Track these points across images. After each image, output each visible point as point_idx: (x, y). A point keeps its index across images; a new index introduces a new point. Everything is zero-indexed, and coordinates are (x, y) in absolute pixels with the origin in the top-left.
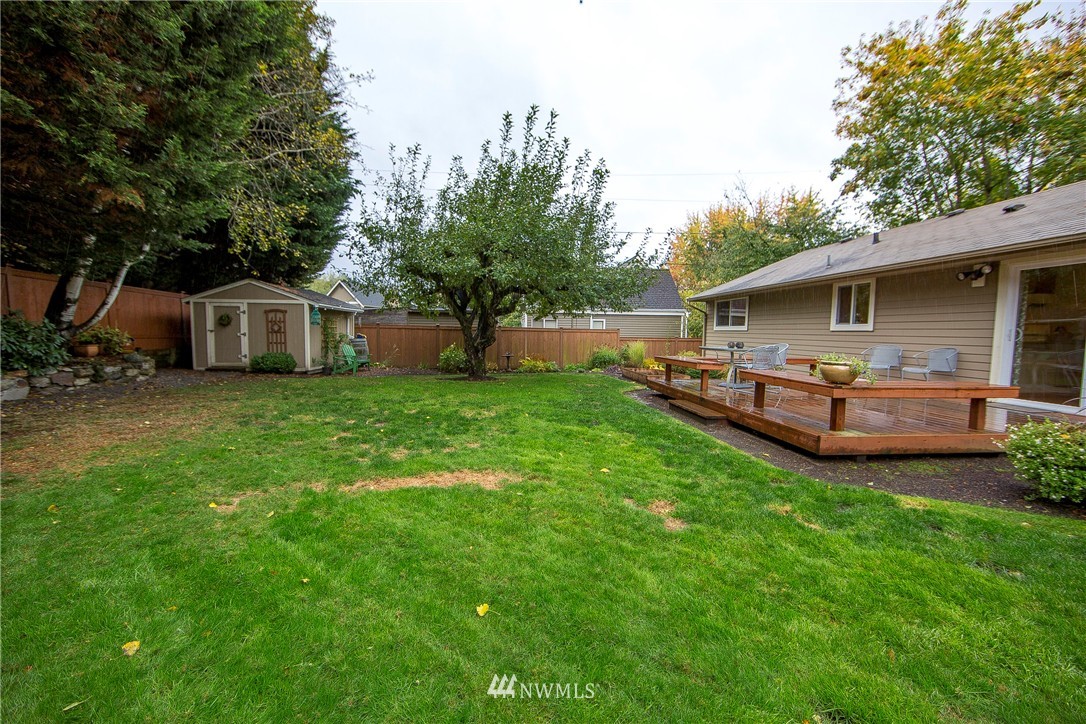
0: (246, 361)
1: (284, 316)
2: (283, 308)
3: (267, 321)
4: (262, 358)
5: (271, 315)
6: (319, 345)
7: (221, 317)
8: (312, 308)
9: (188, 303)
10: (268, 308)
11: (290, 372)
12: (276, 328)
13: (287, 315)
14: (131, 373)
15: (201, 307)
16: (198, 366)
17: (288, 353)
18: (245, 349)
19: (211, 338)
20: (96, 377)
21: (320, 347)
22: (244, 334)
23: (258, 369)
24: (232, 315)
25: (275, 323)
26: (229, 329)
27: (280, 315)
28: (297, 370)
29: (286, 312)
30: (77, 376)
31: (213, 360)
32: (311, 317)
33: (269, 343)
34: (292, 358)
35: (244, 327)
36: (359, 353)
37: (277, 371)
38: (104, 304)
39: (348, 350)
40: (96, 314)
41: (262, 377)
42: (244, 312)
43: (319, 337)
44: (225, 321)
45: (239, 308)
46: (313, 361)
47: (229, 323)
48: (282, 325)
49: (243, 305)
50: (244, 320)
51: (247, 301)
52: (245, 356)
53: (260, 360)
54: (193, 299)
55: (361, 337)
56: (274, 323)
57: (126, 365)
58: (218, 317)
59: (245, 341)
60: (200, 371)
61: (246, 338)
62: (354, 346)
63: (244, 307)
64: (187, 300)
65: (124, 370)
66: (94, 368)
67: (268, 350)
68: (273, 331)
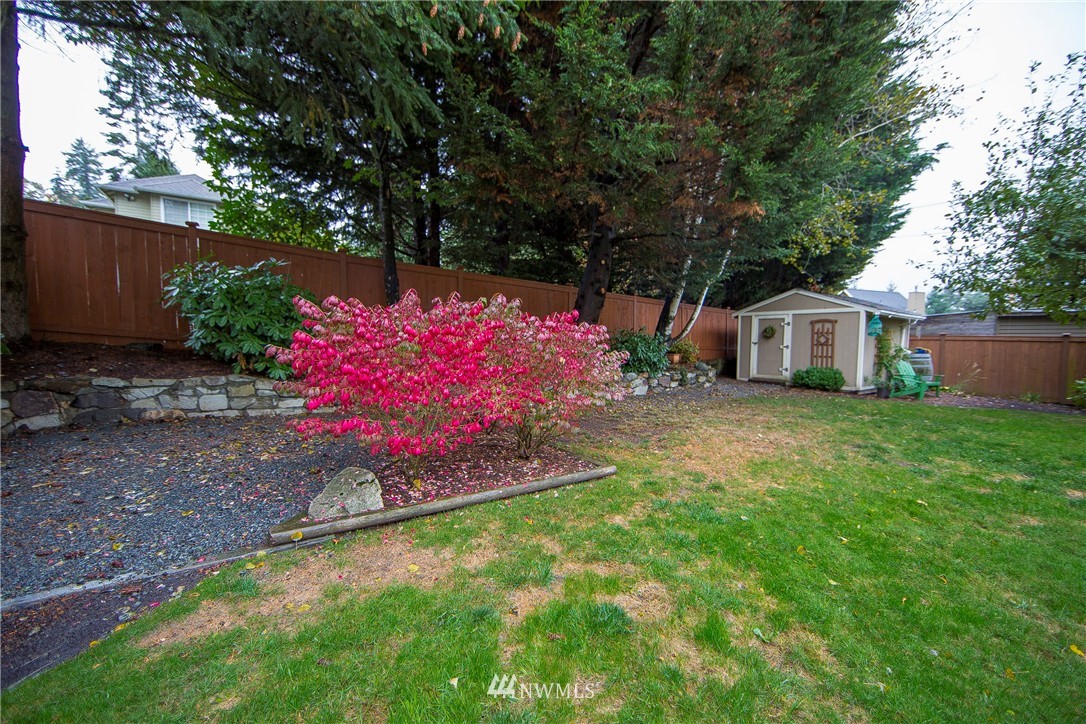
0: (787, 375)
1: (833, 328)
2: (832, 318)
3: (813, 333)
4: (807, 372)
5: (818, 326)
6: (871, 360)
7: (765, 330)
8: (870, 316)
9: (737, 317)
10: (815, 318)
11: (837, 390)
12: (822, 340)
13: (837, 325)
14: (702, 379)
15: (748, 320)
16: (741, 376)
17: (835, 367)
18: (787, 363)
19: (754, 350)
20: (682, 382)
21: (872, 363)
22: (787, 347)
23: (800, 383)
24: (776, 327)
25: (822, 335)
26: (772, 341)
27: (828, 326)
28: (844, 388)
29: (836, 322)
30: (672, 380)
31: (755, 372)
32: (867, 326)
33: (812, 356)
34: (840, 374)
35: (788, 339)
36: (920, 372)
37: (824, 389)
38: (691, 319)
39: (906, 369)
40: (685, 329)
41: (807, 393)
42: (788, 324)
43: (873, 351)
44: (769, 333)
45: (783, 320)
46: (865, 380)
47: (772, 336)
48: (830, 336)
49: (788, 316)
50: (788, 331)
51: (791, 313)
52: (786, 370)
53: (805, 375)
54: (741, 313)
55: (923, 352)
56: (820, 334)
57: (699, 372)
58: (763, 329)
59: (787, 353)
60: (743, 382)
61: (789, 350)
62: (913, 363)
63: (789, 319)
64: (736, 315)
65: (697, 377)
66: (681, 374)
67: (812, 364)
68: (819, 344)
